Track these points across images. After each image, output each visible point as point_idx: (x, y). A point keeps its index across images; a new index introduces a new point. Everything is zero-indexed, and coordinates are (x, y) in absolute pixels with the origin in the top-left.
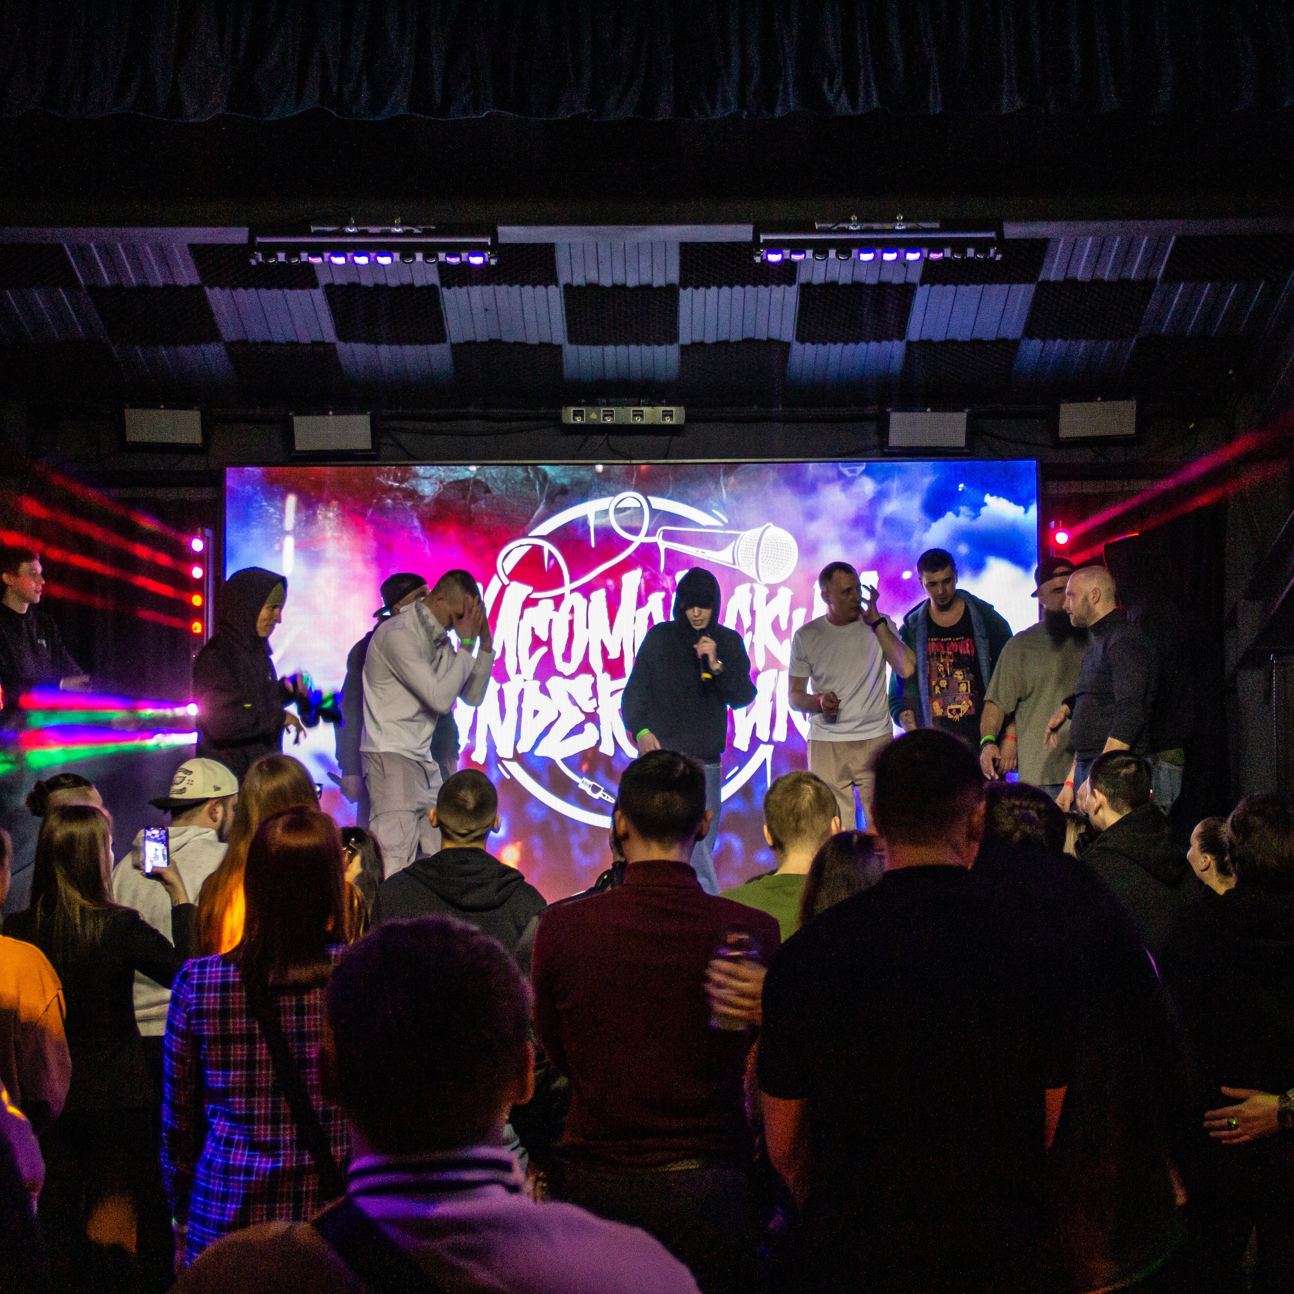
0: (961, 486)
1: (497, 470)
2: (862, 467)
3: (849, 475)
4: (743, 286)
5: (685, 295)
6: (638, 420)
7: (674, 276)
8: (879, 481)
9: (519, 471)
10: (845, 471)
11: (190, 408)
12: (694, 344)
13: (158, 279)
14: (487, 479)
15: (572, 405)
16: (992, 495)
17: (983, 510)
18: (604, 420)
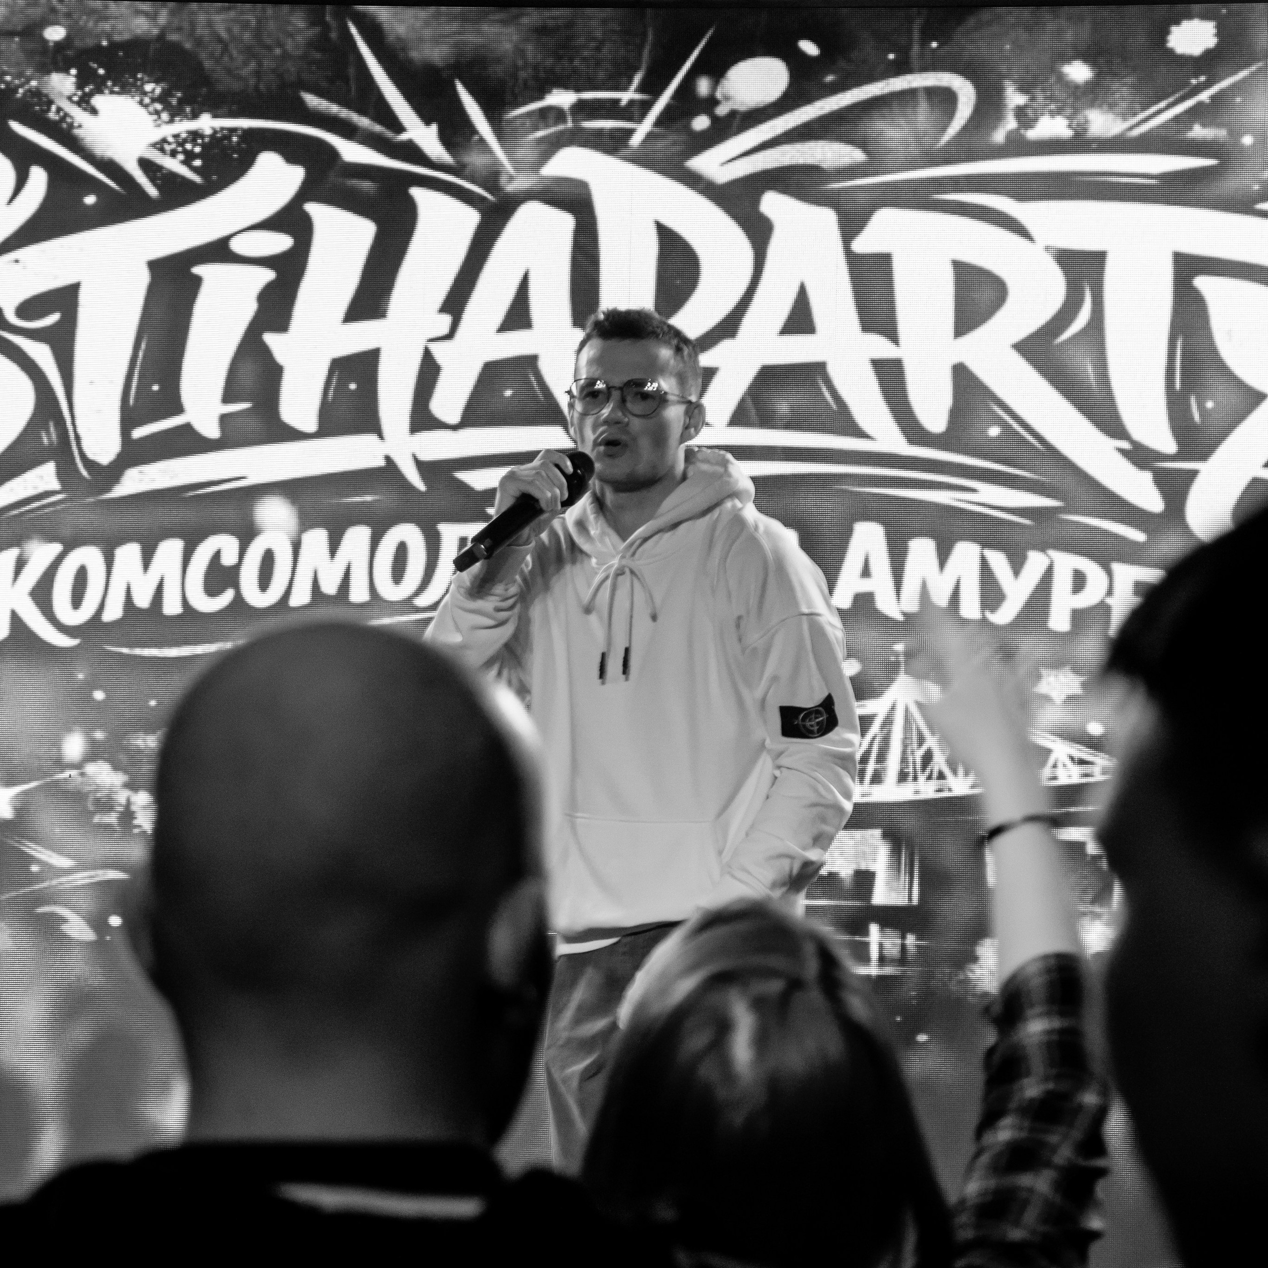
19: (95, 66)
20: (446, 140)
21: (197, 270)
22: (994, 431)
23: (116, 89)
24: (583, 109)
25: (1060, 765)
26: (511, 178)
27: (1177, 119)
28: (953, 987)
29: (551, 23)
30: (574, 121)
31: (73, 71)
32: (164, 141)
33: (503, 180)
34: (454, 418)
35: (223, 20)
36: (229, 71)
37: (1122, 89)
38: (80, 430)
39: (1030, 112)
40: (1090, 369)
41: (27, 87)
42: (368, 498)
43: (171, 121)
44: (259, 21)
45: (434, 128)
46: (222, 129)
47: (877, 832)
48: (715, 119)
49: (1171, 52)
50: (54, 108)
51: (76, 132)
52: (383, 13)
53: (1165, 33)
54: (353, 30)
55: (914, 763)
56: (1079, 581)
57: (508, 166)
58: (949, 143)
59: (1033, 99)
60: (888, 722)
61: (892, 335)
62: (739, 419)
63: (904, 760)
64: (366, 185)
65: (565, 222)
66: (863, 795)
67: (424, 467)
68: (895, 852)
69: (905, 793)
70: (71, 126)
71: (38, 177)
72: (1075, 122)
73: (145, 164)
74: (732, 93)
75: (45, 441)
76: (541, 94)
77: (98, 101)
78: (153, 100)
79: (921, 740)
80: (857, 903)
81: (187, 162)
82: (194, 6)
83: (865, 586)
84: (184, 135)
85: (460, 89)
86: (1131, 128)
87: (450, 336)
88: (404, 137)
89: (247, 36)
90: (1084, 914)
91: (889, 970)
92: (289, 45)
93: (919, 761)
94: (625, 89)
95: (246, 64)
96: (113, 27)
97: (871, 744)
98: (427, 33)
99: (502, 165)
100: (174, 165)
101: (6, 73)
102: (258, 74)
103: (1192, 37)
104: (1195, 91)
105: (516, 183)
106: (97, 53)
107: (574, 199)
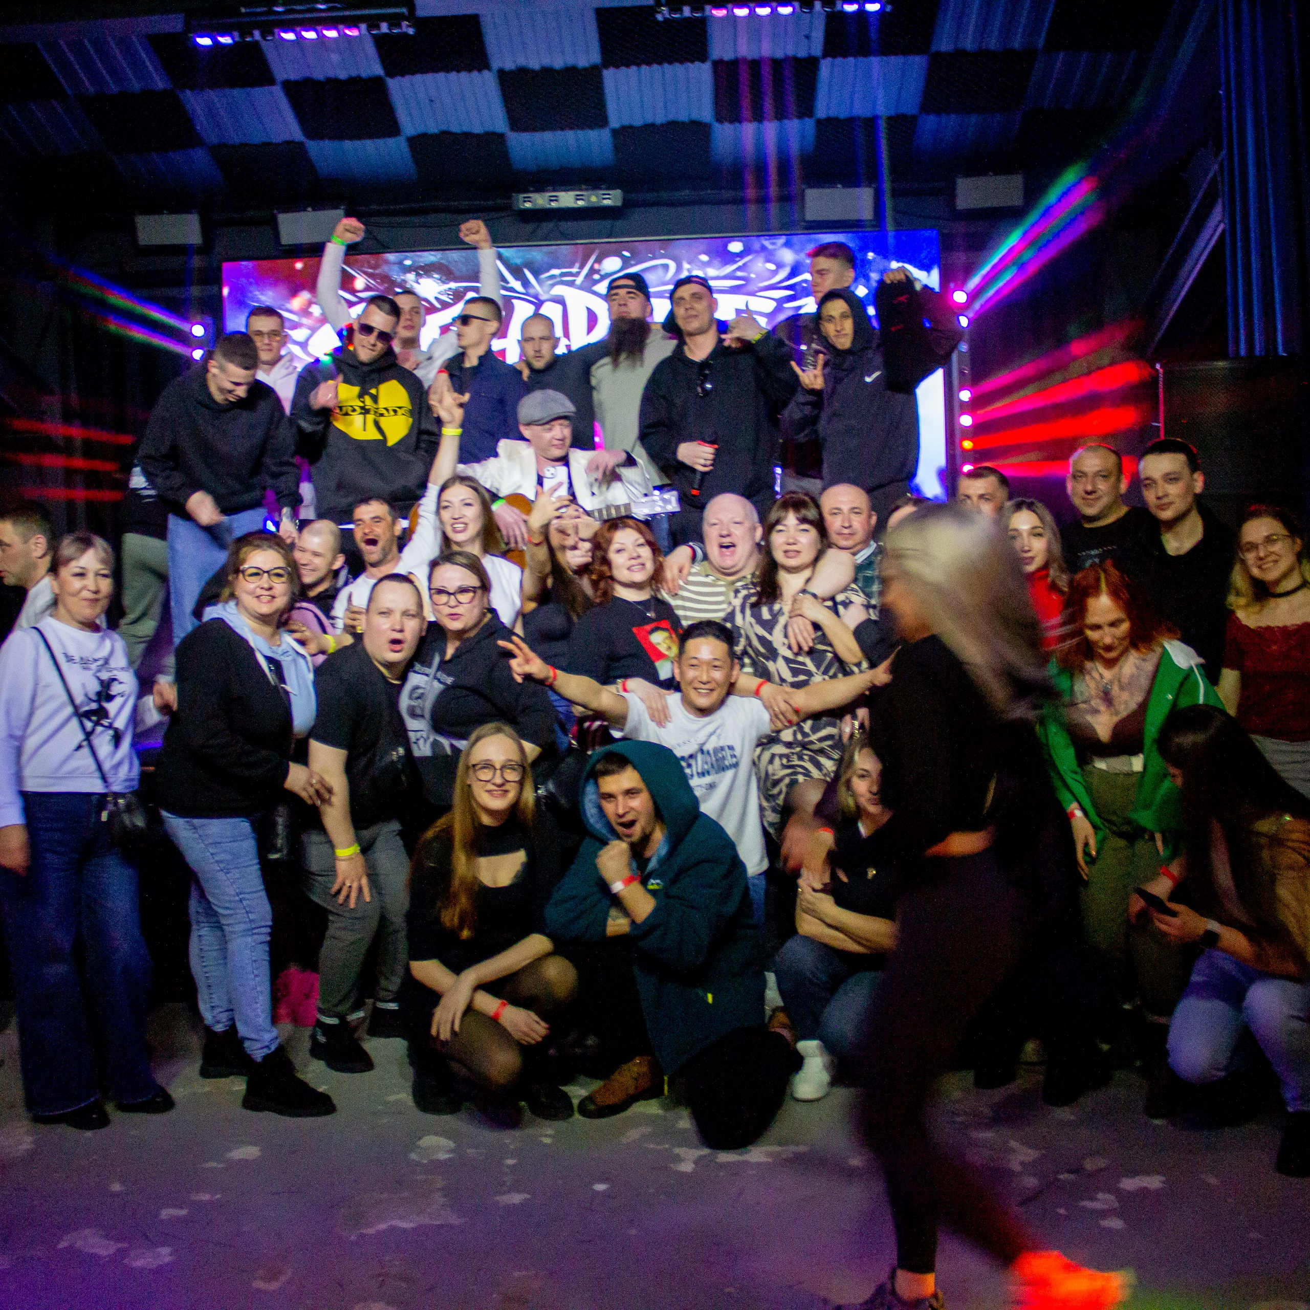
0: (871, 254)
1: (459, 254)
2: (782, 240)
3: (770, 247)
4: (660, 63)
5: (609, 75)
6: (581, 203)
7: (595, 57)
8: (797, 252)
10: (767, 243)
11: (189, 212)
12: (624, 128)
13: (136, 86)
14: (450, 262)
15: (522, 192)
16: (896, 260)
18: (550, 204)
19: (420, 271)
20: (523, 285)
23: (426, 277)
24: (563, 275)
26: (542, 295)
27: (733, 270)
29: (551, 250)
30: (559, 278)
32: (441, 291)
33: (540, 296)
35: (456, 255)
36: (459, 270)
37: (716, 262)
43: (443, 285)
45: (519, 282)
46: (457, 286)
48: (600, 276)
49: (729, 252)
53: (727, 246)
57: (541, 292)
59: (692, 266)
73: (437, 299)
74: (605, 267)
76: (548, 270)
77: (421, 281)
78: (437, 279)
81: (448, 297)
82: (447, 252)
84: (447, 289)
85: (526, 271)
86: (722, 273)
88: (509, 285)
89: (463, 260)
94: (574, 268)
95: (463, 267)
96: (424, 260)
98: (516, 255)
99: (539, 292)
100: (444, 298)
101: (394, 275)
102: (467, 270)
103: (735, 247)
104: (737, 262)
105: (543, 297)
106: (421, 268)
107: (560, 301)
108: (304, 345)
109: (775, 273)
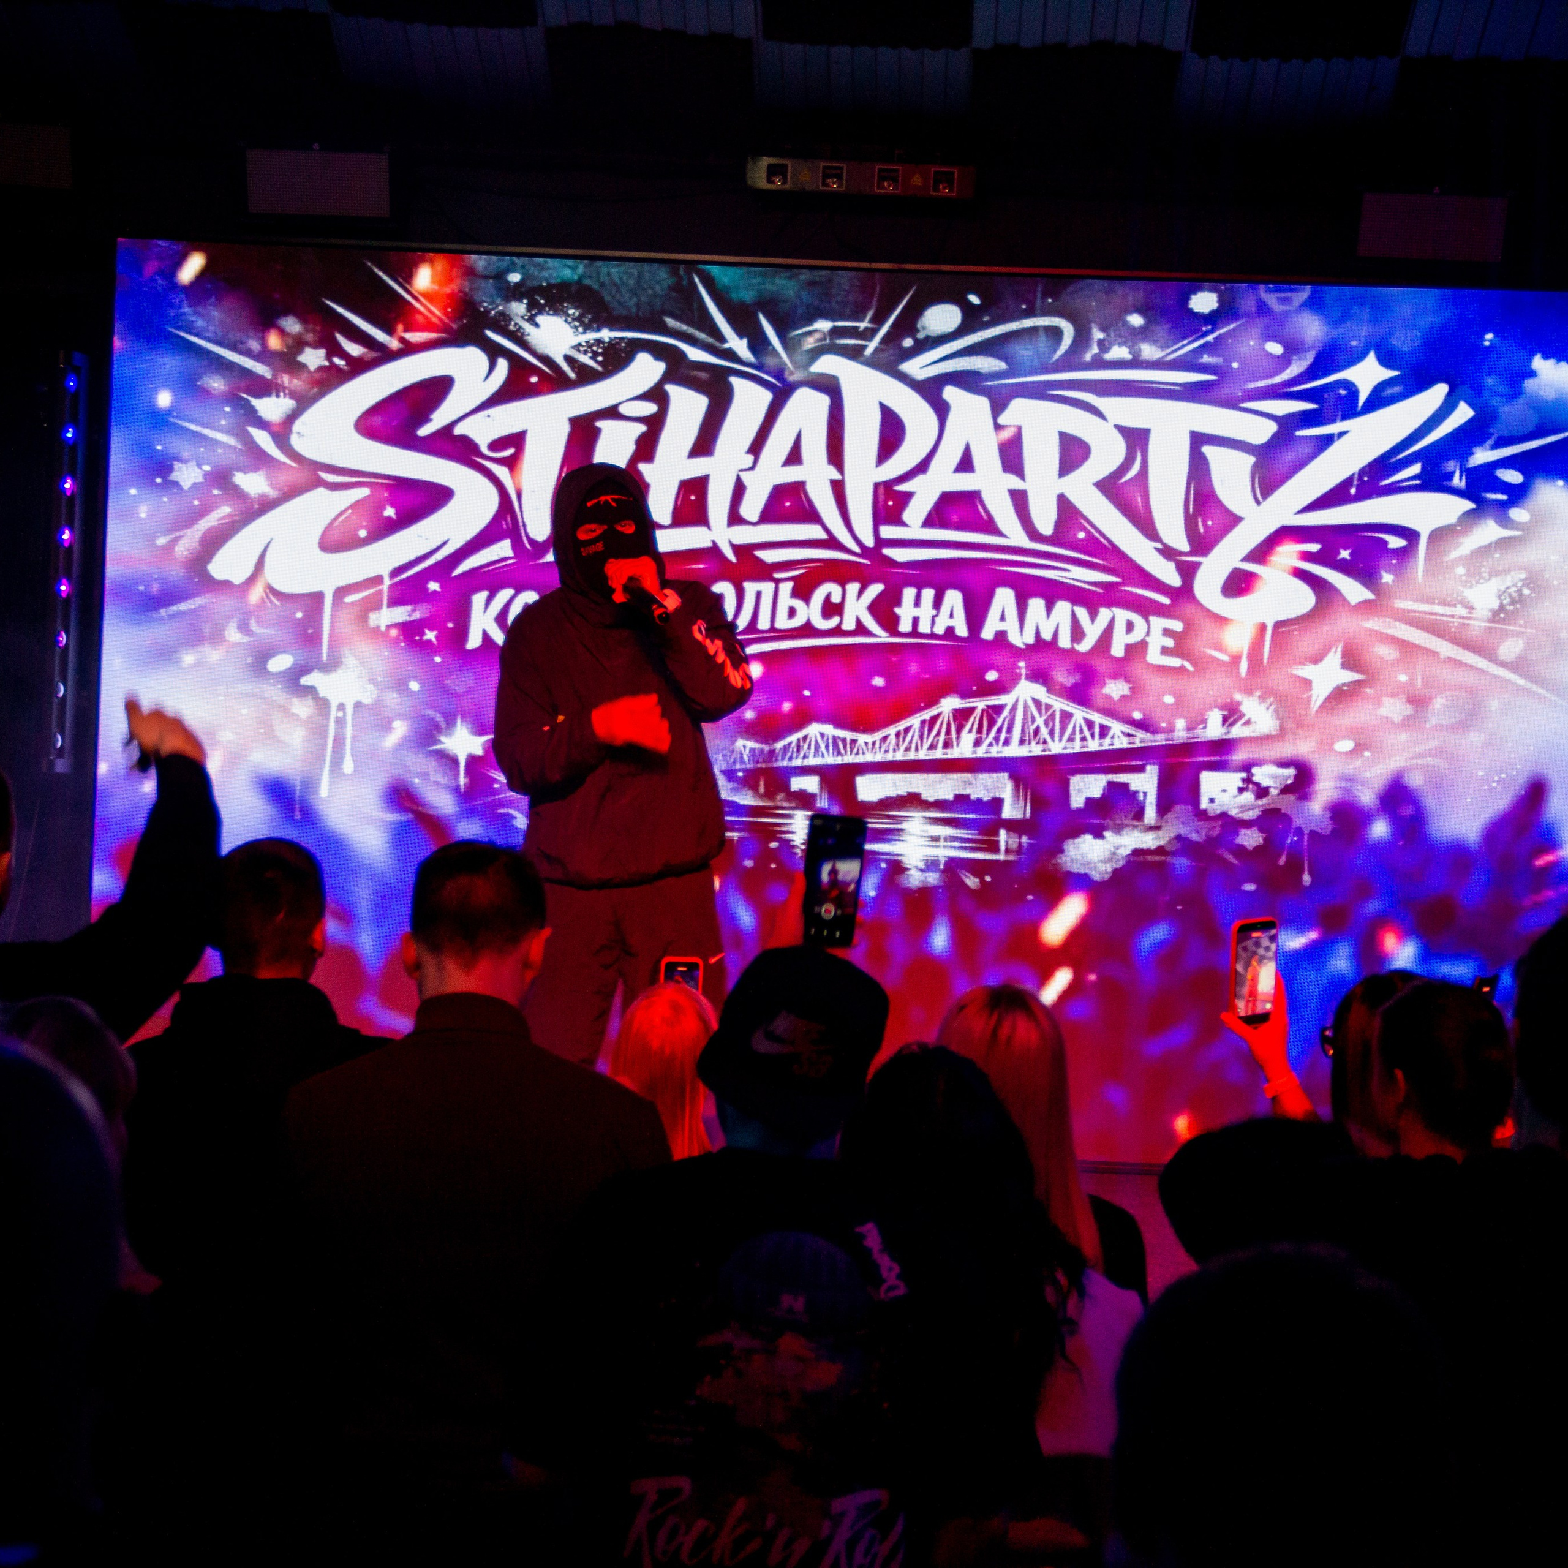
0: (1489, 336)
1: (623, 268)
2: (1303, 294)
3: (1278, 307)
6: (889, 188)
8: (1334, 322)
9: (663, 273)
11: (52, 122)
12: (999, 48)
14: (602, 285)
15: (769, 156)
16: (1546, 357)
17: (1529, 384)
18: (825, 184)
19: (539, 298)
20: (752, 348)
21: (599, 424)
22: (1081, 535)
23: (551, 312)
24: (836, 332)
25: (1116, 736)
26: (791, 373)
27: (1194, 351)
28: (1050, 867)
29: (817, 279)
30: (830, 340)
31: (525, 301)
32: (580, 345)
33: (787, 373)
34: (754, 517)
35: (617, 272)
36: (619, 303)
37: (1161, 331)
38: (525, 520)
39: (1106, 343)
40: (1139, 500)
41: (497, 310)
42: (701, 566)
43: (584, 333)
44: (640, 274)
45: (745, 341)
46: (616, 338)
47: (1006, 775)
48: (917, 341)
49: (1191, 311)
50: (513, 323)
51: (527, 338)
52: (715, 270)
53: (1187, 299)
54: (697, 280)
55: (1029, 733)
56: (1130, 627)
57: (790, 365)
58: (1057, 360)
59: (1108, 335)
60: (1014, 709)
61: (1021, 475)
62: (929, 522)
63: (1023, 731)
64: (703, 375)
65: (823, 401)
66: (998, 753)
67: (737, 548)
68: (1017, 787)
69: (1023, 752)
70: (523, 334)
71: (503, 365)
72: (1133, 351)
73: (569, 359)
74: (927, 325)
75: (505, 526)
76: (810, 321)
77: (540, 319)
78: (574, 320)
79: (1033, 719)
80: (993, 817)
81: (594, 358)
82: (600, 263)
83: (1001, 627)
84: (592, 342)
85: (762, 318)
86: (1166, 355)
87: (752, 468)
88: (726, 346)
89: (632, 282)
90: (1127, 826)
91: (1011, 857)
92: (658, 288)
93: (1032, 732)
94: (861, 320)
95: (630, 299)
96: (551, 275)
97: (1004, 721)
98: (743, 283)
99: (786, 365)
100: (586, 359)
101: (484, 301)
102: (638, 305)
103: (1204, 302)
104: (1205, 334)
105: (794, 375)
106: (539, 290)
107: (830, 387)
108: (281, 433)
109: (1283, 362)
